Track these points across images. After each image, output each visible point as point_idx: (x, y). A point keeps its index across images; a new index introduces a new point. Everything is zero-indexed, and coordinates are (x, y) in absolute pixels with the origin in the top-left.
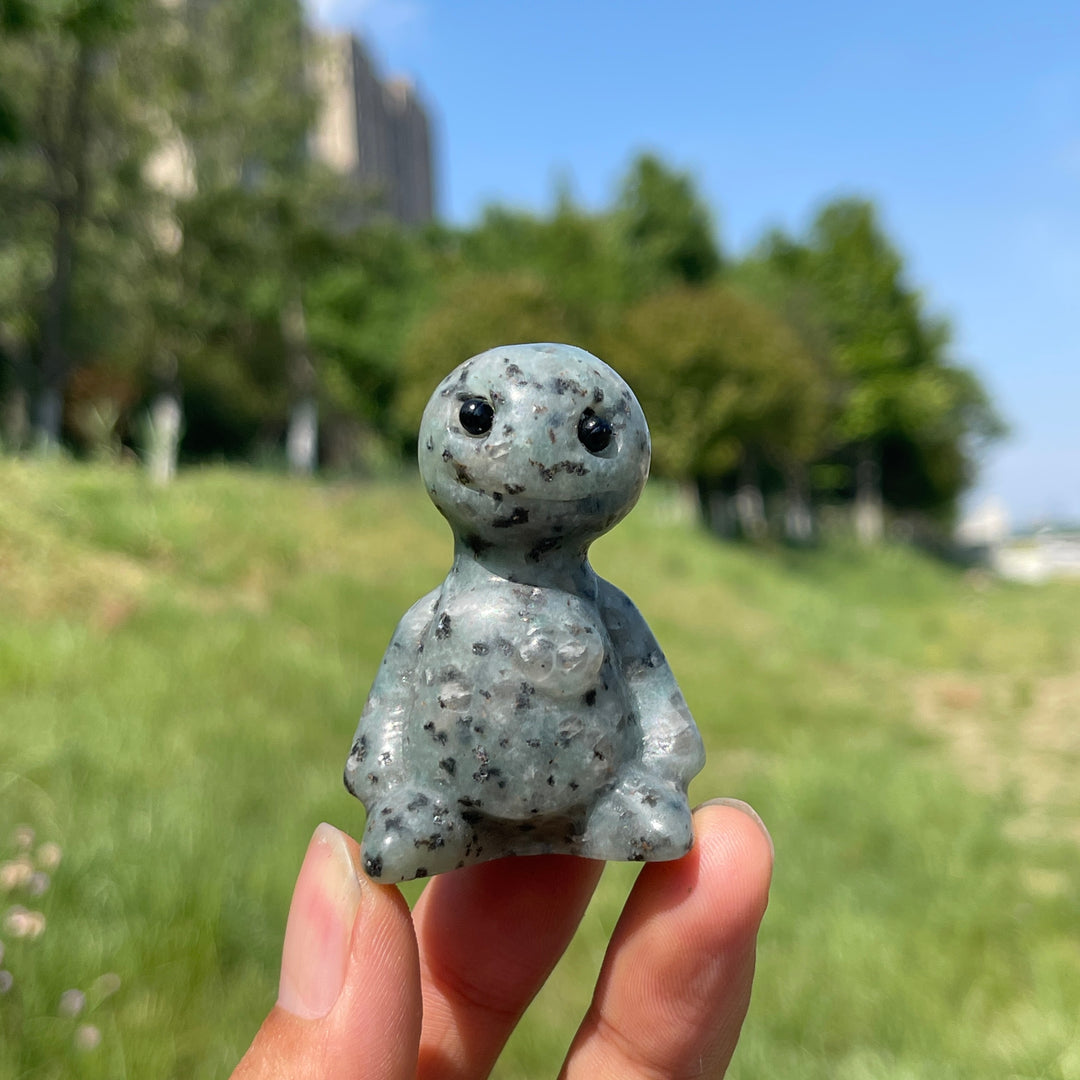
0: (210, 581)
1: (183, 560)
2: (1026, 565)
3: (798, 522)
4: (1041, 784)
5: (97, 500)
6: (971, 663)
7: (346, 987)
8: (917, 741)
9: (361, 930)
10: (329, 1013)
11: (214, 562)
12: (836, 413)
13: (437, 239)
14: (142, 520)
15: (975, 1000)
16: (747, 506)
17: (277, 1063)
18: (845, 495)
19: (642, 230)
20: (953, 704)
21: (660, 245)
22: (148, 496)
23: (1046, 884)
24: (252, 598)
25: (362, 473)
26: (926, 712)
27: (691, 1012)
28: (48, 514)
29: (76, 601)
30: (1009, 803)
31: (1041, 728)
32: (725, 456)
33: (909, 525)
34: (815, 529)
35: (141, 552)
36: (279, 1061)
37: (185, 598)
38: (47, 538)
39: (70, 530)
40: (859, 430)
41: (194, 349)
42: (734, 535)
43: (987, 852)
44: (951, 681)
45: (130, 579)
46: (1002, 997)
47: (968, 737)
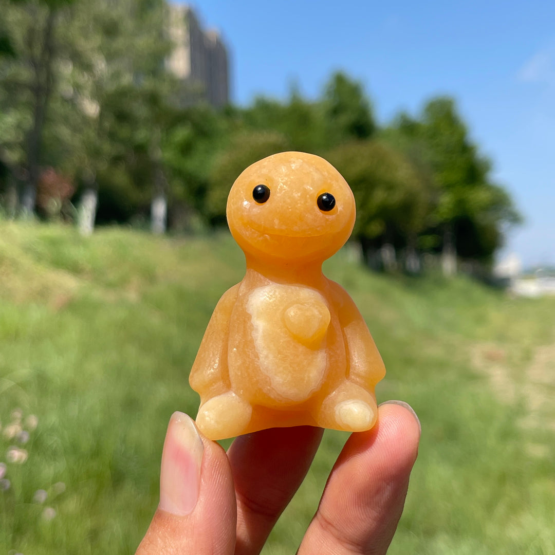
0: (110, 286)
1: (96, 275)
2: (530, 288)
3: (413, 263)
4: (536, 400)
5: (54, 243)
6: (501, 337)
7: (201, 497)
8: (472, 377)
9: (206, 467)
10: (193, 511)
11: (112, 276)
12: (433, 207)
13: (229, 112)
14: (76, 253)
15: (501, 510)
16: (387, 254)
17: (167, 541)
18: (438, 250)
19: (336, 111)
20: (491, 358)
21: (345, 119)
22: (79, 241)
23: (538, 452)
24: (132, 296)
25: (189, 232)
26: (477, 362)
27: (374, 513)
28: (28, 249)
29: (42, 294)
30: (520, 409)
31: (537, 372)
32: (376, 229)
33: (469, 266)
34: (421, 266)
35: (75, 269)
36: (168, 539)
37: (97, 294)
38: (26, 262)
39: (39, 258)
40: (445, 216)
41: (103, 166)
42: (379, 269)
43: (508, 434)
44: (490, 346)
45: (69, 284)
46: (515, 509)
47: (498, 376)
